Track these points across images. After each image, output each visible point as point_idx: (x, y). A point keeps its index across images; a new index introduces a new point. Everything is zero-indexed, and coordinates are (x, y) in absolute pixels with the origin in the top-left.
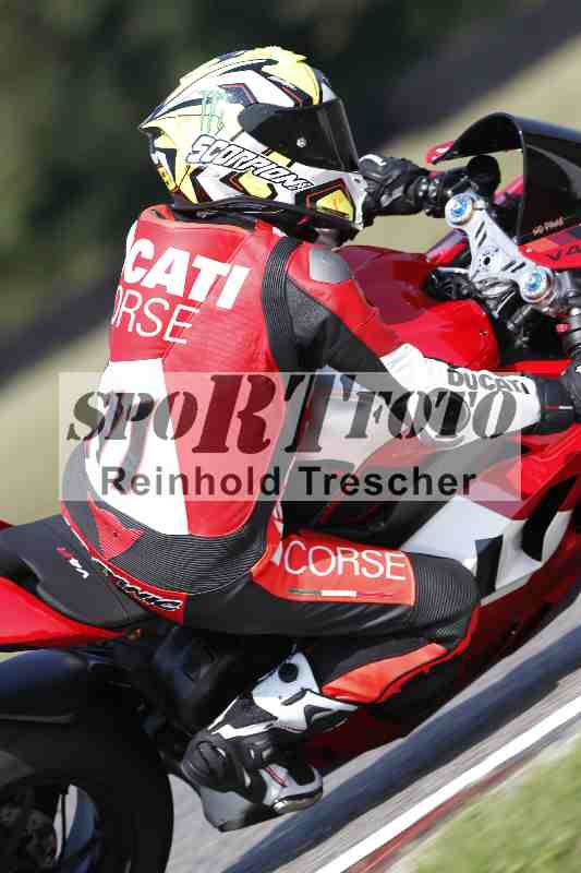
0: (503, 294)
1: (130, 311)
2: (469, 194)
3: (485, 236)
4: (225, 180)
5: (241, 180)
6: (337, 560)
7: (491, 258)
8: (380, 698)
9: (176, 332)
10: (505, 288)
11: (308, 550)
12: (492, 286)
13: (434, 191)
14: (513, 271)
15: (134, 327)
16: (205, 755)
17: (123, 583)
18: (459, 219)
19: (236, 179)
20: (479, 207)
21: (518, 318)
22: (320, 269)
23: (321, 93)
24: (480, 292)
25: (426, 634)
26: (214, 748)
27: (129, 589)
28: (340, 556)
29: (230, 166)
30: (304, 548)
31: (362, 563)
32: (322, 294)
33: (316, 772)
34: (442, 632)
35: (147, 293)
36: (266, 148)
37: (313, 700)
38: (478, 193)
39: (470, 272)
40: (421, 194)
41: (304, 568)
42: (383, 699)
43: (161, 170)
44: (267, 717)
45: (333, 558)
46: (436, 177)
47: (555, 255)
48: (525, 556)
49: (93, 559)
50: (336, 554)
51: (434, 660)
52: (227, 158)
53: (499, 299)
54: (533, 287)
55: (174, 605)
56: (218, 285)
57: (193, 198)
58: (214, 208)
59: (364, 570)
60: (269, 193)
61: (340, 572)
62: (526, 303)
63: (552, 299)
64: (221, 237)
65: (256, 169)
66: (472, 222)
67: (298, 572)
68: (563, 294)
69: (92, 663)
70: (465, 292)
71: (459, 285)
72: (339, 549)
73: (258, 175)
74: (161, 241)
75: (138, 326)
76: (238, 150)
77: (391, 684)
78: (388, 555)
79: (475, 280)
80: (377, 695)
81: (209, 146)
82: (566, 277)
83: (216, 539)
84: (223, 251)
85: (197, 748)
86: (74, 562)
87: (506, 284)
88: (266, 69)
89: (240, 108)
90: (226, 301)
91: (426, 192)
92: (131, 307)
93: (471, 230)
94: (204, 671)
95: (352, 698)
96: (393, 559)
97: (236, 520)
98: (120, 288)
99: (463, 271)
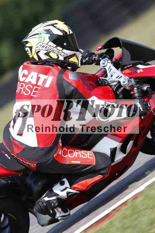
0: (116, 84)
1: (22, 89)
2: (106, 59)
3: (111, 69)
4: (46, 54)
5: (50, 54)
6: (75, 154)
7: (113, 75)
8: (85, 190)
9: (34, 94)
10: (116, 83)
11: (68, 151)
12: (113, 82)
13: (97, 58)
14: (119, 78)
15: (23, 93)
16: (41, 205)
17: (20, 160)
18: (104, 65)
19: (49, 54)
20: (109, 62)
21: (120, 91)
22: (71, 77)
23: (69, 32)
24: (110, 84)
25: (98, 172)
26: (43, 203)
27: (21, 162)
28: (76, 152)
29: (47, 51)
30: (67, 150)
31: (82, 154)
32: (72, 83)
33: (68, 210)
34: (102, 172)
35: (26, 84)
36: (56, 46)
37: (69, 190)
38: (108, 58)
39: (107, 79)
40: (93, 59)
41: (67, 155)
42: (86, 190)
43: (28, 52)
44: (57, 195)
45: (74, 153)
46: (97, 55)
47: (130, 74)
48: (121, 153)
49: (11, 154)
50: (75, 152)
51: (100, 179)
52: (46, 48)
53: (115, 86)
54: (124, 82)
55: (33, 166)
56: (45, 81)
57: (37, 59)
58: (42, 62)
59: (82, 156)
60: (57, 57)
61: (76, 156)
62: (122, 86)
63: (129, 85)
64: (45, 69)
65: (54, 51)
66: (107, 66)
67: (65, 157)
68: (132, 84)
69: (9, 182)
70: (106, 84)
71: (105, 82)
72: (76, 150)
73: (54, 53)
74: (29, 70)
75: (24, 92)
76: (49, 46)
77: (89, 186)
78: (88, 152)
79: (109, 81)
80: (85, 189)
81: (41, 45)
82: (132, 80)
83: (45, 148)
84: (46, 72)
85: (38, 203)
86: (6, 155)
87: (117, 82)
88: (55, 25)
89: (49, 35)
90: (47, 85)
91: (95, 59)
92: (22, 88)
93: (107, 68)
94: (39, 183)
95: (79, 190)
96: (89, 153)
97: (50, 142)
98: (19, 83)
99: (106, 79)
